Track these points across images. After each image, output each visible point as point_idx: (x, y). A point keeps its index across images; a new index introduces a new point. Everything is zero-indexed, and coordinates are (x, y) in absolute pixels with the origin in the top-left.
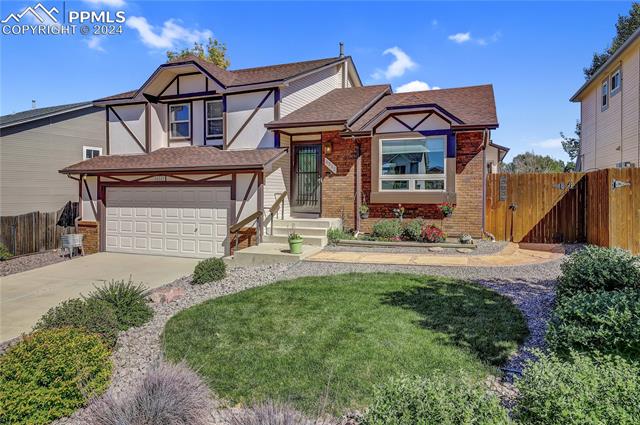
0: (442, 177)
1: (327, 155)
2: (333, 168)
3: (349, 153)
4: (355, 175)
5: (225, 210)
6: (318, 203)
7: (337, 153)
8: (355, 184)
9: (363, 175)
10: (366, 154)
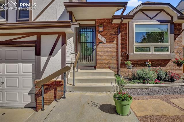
0: (168, 45)
1: (100, 32)
2: (103, 39)
3: (113, 32)
4: (117, 44)
5: (31, 64)
6: (94, 60)
7: (106, 31)
8: (117, 49)
9: (122, 44)
10: (123, 32)
